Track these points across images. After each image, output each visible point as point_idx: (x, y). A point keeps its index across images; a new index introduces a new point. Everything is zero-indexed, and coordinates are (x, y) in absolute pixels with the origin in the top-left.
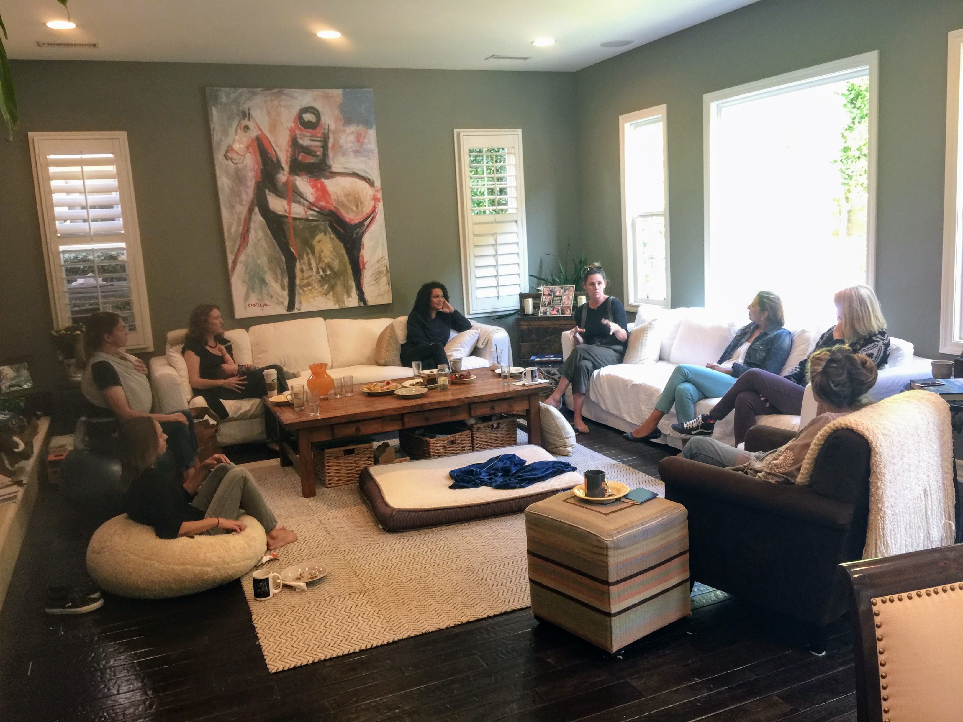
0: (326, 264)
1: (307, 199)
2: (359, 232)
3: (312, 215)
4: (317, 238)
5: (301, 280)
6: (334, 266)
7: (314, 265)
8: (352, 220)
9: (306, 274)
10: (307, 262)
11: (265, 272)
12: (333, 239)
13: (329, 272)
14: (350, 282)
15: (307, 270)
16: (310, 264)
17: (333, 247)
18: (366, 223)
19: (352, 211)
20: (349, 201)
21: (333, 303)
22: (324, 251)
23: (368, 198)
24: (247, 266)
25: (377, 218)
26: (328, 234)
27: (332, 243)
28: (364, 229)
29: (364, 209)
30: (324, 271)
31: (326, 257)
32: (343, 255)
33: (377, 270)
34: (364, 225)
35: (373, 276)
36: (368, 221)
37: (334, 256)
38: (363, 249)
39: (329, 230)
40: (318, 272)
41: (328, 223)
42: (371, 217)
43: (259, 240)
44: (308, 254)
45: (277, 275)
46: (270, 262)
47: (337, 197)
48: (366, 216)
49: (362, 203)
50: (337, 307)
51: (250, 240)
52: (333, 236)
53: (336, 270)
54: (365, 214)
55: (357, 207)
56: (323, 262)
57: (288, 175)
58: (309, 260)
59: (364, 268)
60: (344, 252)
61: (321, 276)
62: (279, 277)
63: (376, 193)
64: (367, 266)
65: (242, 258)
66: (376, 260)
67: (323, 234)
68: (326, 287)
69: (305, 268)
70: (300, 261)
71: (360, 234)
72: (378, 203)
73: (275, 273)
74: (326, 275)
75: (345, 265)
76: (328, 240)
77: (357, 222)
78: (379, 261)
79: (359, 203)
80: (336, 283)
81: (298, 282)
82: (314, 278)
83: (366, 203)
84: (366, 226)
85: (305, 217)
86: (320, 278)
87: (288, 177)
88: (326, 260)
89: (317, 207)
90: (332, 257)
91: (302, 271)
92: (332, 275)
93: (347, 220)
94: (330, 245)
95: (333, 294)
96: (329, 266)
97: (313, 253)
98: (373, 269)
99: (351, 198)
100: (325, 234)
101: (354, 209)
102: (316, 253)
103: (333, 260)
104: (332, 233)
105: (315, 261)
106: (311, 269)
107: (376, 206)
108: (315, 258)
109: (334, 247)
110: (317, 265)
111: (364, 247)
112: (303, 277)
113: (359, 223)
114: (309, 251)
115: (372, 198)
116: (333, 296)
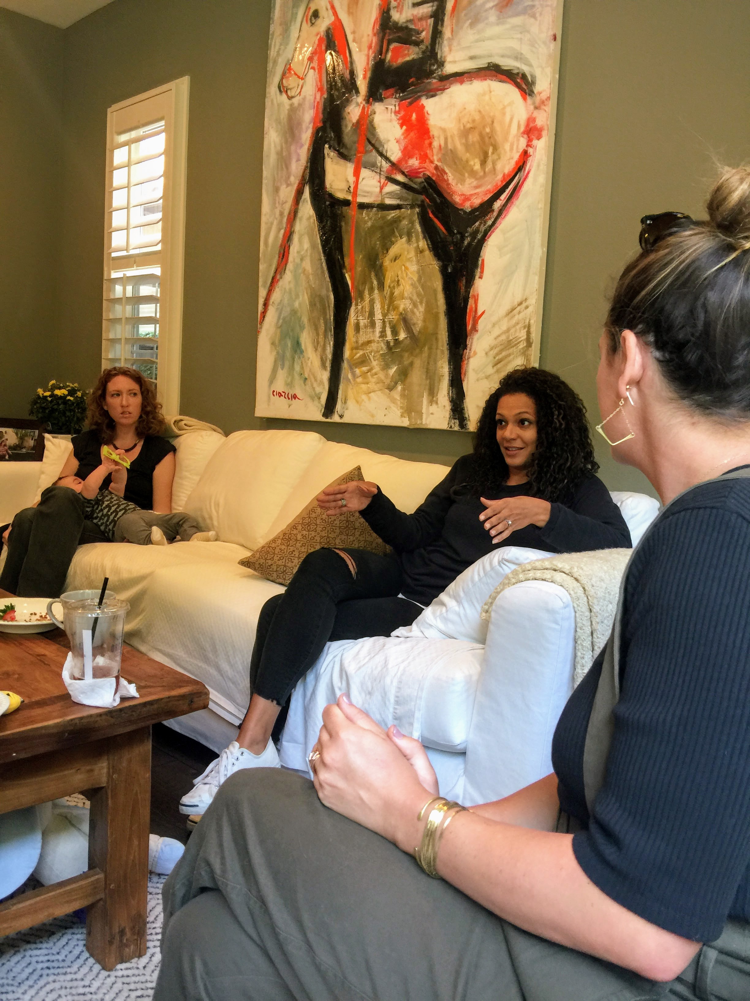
0: (401, 314)
1: (388, 155)
2: (477, 231)
3: (391, 195)
4: (394, 250)
5: (352, 349)
6: (415, 320)
7: (378, 316)
8: (467, 199)
9: (363, 338)
10: (367, 310)
11: (302, 328)
12: (422, 252)
13: (402, 335)
14: (440, 363)
15: (366, 327)
16: (372, 314)
17: (418, 272)
18: (497, 205)
19: (473, 173)
20: (467, 147)
21: (399, 412)
22: (402, 281)
23: (514, 130)
24: (280, 311)
25: (527, 186)
26: (414, 239)
27: (418, 261)
28: (490, 223)
29: (499, 166)
30: (395, 332)
31: (402, 297)
32: (435, 291)
33: (503, 337)
34: (493, 211)
35: (492, 353)
36: (504, 197)
37: (419, 295)
38: (481, 277)
39: (418, 227)
40: (383, 334)
41: (417, 210)
42: (511, 186)
43: (302, 259)
44: (371, 290)
45: (318, 334)
46: (312, 304)
47: (446, 139)
48: (500, 184)
49: (495, 148)
50: (405, 422)
51: (291, 259)
52: (423, 244)
53: (416, 329)
54: (500, 177)
55: (483, 163)
56: (396, 308)
57: (364, 103)
58: (372, 302)
59: (475, 329)
60: (438, 283)
61: (388, 343)
62: (321, 340)
63: (536, 114)
64: (481, 324)
65: (276, 296)
66: (506, 307)
67: (404, 239)
68: (393, 370)
69: (363, 322)
70: (357, 305)
71: (479, 236)
72: (535, 142)
73: (316, 329)
74: (396, 341)
75: (436, 316)
76: (412, 254)
77: (477, 202)
78: (513, 309)
79: (491, 150)
80: (411, 364)
81: (347, 353)
82: (374, 346)
83: (507, 147)
84: (495, 214)
85: (378, 201)
86: (384, 347)
87: (364, 108)
88: (404, 305)
89: (403, 173)
90: (415, 297)
91: (357, 328)
92: (408, 341)
93: (457, 199)
94: (413, 268)
95: (403, 390)
96: (405, 321)
97: (381, 286)
98: (496, 332)
99: (474, 138)
100: (409, 240)
101: (477, 167)
102: (386, 288)
103: (415, 305)
104: (421, 236)
105: (382, 307)
106: (373, 324)
107: (530, 151)
108: (383, 298)
109: (422, 272)
110: (385, 315)
111: (482, 272)
112: (357, 342)
113: (482, 205)
114: (375, 283)
115: (522, 129)
116: (403, 396)
